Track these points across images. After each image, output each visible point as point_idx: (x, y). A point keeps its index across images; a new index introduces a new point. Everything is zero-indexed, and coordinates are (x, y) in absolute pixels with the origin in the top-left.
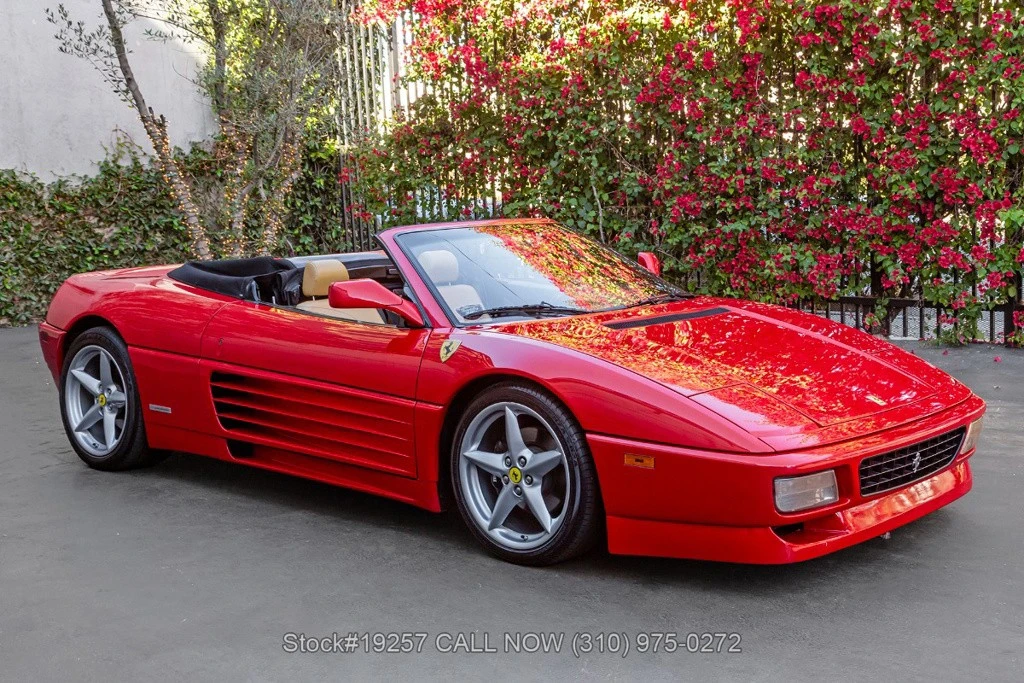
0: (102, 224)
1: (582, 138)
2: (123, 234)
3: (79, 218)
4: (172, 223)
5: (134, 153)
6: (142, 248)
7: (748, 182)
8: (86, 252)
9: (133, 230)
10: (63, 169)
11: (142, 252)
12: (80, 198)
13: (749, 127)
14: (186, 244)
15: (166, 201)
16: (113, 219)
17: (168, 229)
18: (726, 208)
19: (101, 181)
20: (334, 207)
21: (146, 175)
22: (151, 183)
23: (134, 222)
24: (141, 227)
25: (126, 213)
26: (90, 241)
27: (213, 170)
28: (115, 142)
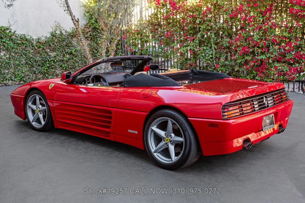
0: (51, 51)
1: (209, 28)
2: (58, 55)
3: (44, 50)
4: (72, 51)
5: (61, 29)
6: (63, 59)
7: (267, 43)
8: (46, 60)
9: (60, 54)
10: (39, 34)
11: (63, 61)
12: (45, 43)
13: (269, 26)
14: (76, 58)
15: (70, 45)
16: (54, 50)
17: (71, 53)
18: (258, 51)
19: (51, 38)
20: (119, 47)
21: (64, 36)
22: (66, 39)
23: (60, 51)
24: (63, 53)
25: (59, 48)
26: (48, 57)
27: (84, 35)
28: (55, 25)
